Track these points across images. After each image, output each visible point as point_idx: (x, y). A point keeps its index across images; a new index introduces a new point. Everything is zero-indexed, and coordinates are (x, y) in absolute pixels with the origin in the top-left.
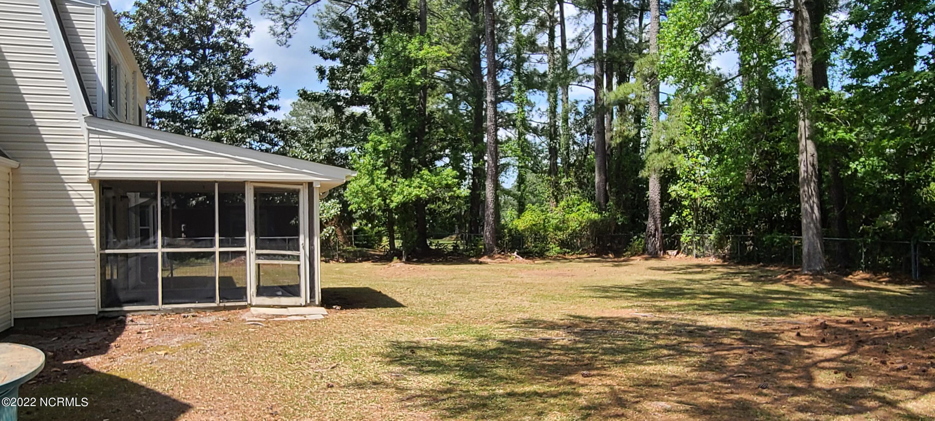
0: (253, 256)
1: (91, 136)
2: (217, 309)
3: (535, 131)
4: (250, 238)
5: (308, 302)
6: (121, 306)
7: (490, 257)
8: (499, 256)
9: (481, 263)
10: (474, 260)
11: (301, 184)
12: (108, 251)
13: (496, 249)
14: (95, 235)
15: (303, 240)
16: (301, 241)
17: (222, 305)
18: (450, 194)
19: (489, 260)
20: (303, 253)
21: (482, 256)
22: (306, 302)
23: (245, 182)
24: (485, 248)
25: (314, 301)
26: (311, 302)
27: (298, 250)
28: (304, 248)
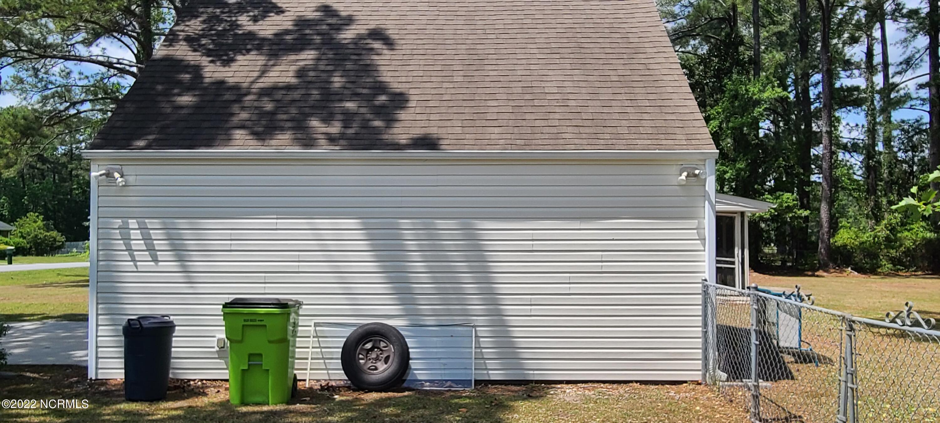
3: (845, 148)
7: (825, 271)
8: (833, 270)
9: (817, 276)
10: (810, 273)
11: (736, 213)
13: (831, 264)
15: (737, 251)
16: (736, 252)
18: (791, 215)
19: (825, 274)
20: (737, 260)
21: (818, 270)
24: (819, 263)
27: (734, 257)
28: (738, 256)
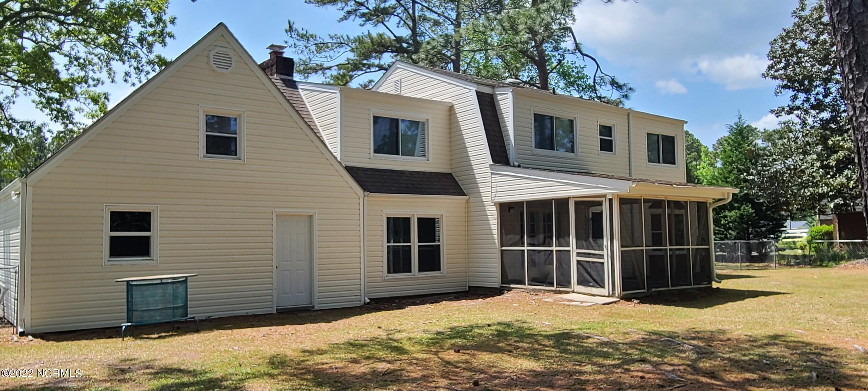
0: (575, 254)
1: (493, 176)
2: (555, 292)
4: (573, 240)
5: (611, 293)
6: (510, 284)
11: (604, 196)
12: (504, 248)
14: (497, 238)
15: (606, 241)
16: (605, 243)
17: (558, 289)
20: (606, 252)
22: (609, 293)
23: (569, 198)
25: (615, 294)
26: (612, 293)
27: (603, 250)
28: (607, 248)
